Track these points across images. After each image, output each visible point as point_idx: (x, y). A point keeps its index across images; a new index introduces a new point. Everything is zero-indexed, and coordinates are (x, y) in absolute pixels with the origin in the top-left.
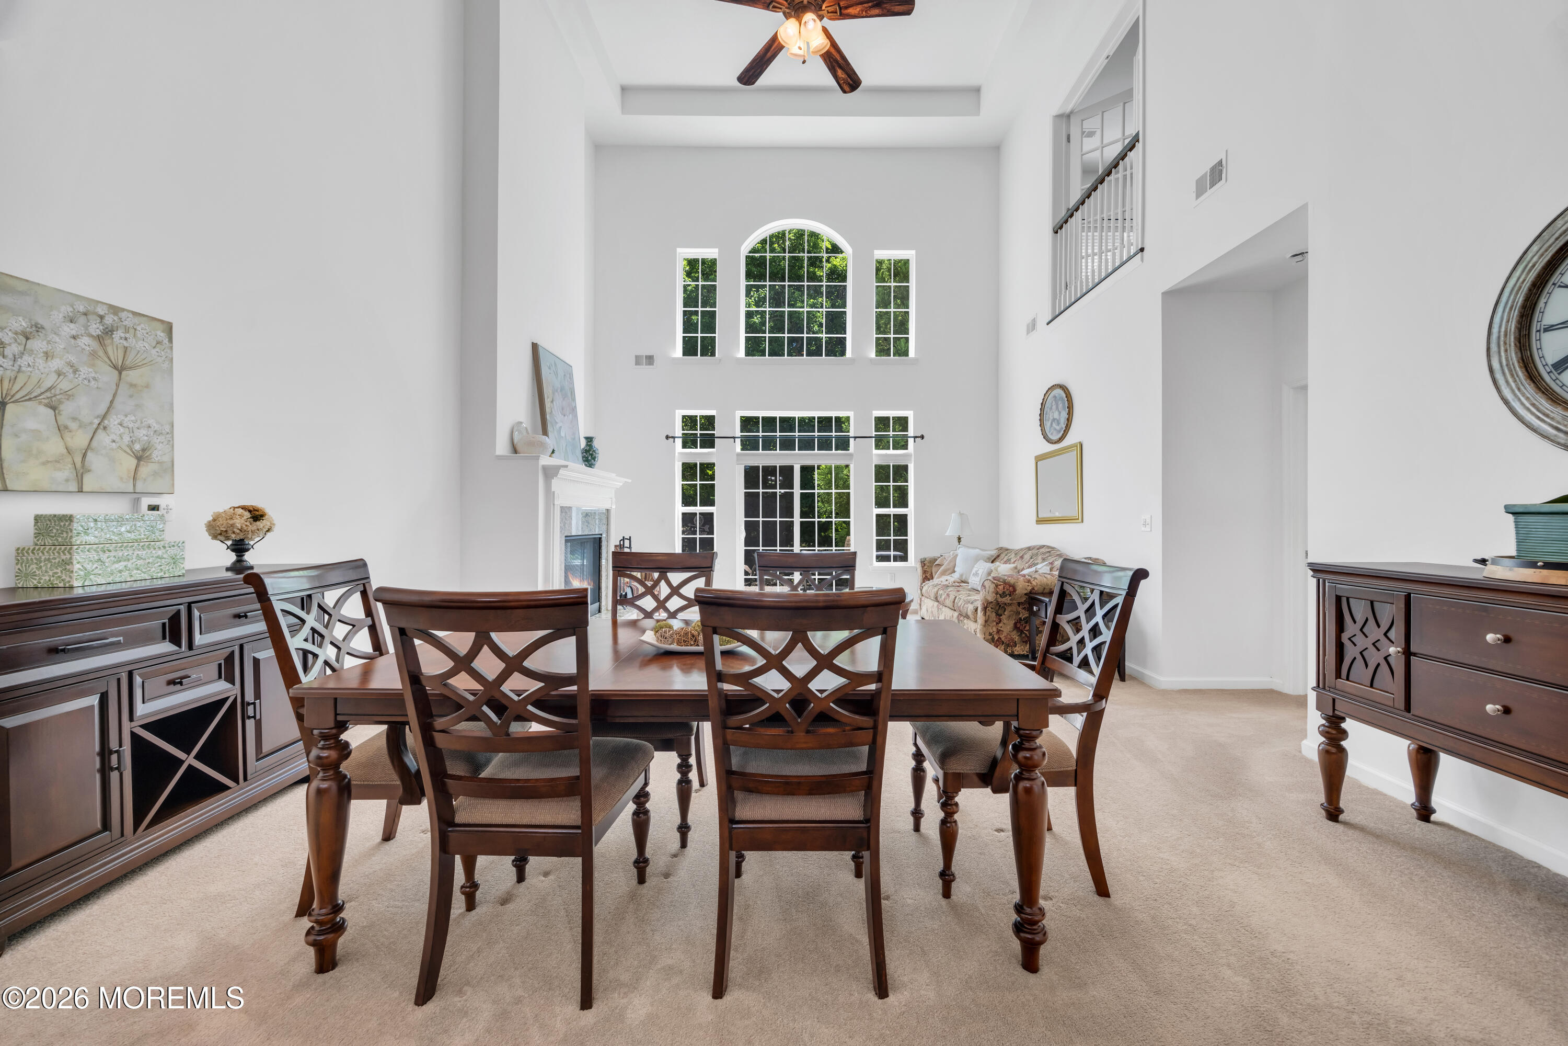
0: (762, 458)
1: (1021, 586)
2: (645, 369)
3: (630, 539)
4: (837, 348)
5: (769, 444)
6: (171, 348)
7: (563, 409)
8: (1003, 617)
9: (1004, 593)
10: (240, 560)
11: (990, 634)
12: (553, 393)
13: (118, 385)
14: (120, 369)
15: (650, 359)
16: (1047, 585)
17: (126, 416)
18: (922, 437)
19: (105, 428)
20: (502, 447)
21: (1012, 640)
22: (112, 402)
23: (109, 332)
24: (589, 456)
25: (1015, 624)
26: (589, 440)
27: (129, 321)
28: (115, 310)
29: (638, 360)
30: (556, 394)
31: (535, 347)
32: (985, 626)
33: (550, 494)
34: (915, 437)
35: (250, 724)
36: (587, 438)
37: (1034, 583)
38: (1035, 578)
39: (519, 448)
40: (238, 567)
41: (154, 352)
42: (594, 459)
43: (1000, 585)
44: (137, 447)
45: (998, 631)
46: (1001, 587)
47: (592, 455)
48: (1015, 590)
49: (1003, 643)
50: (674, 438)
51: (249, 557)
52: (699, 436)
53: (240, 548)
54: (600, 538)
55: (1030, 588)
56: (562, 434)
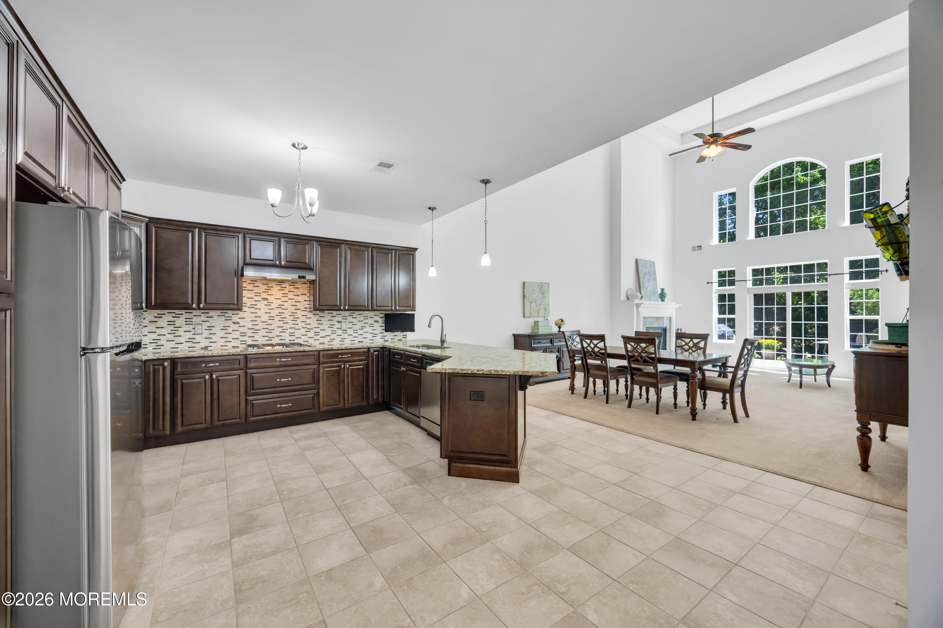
0: (765, 289)
2: (697, 252)
3: (681, 329)
5: (770, 282)
6: (549, 288)
7: (649, 280)
10: (560, 330)
12: (645, 275)
13: (543, 297)
14: (543, 294)
15: (700, 247)
17: (544, 302)
19: (541, 305)
20: (623, 297)
22: (542, 300)
23: (541, 287)
24: (662, 296)
26: (662, 290)
27: (544, 285)
28: (542, 283)
29: (694, 249)
30: (646, 275)
31: (636, 260)
33: (638, 313)
35: (562, 362)
36: (661, 289)
39: (629, 298)
40: (559, 331)
42: (664, 297)
44: (545, 309)
47: (663, 295)
50: (712, 283)
51: (561, 329)
52: (727, 281)
53: (560, 327)
54: (666, 329)
56: (648, 289)
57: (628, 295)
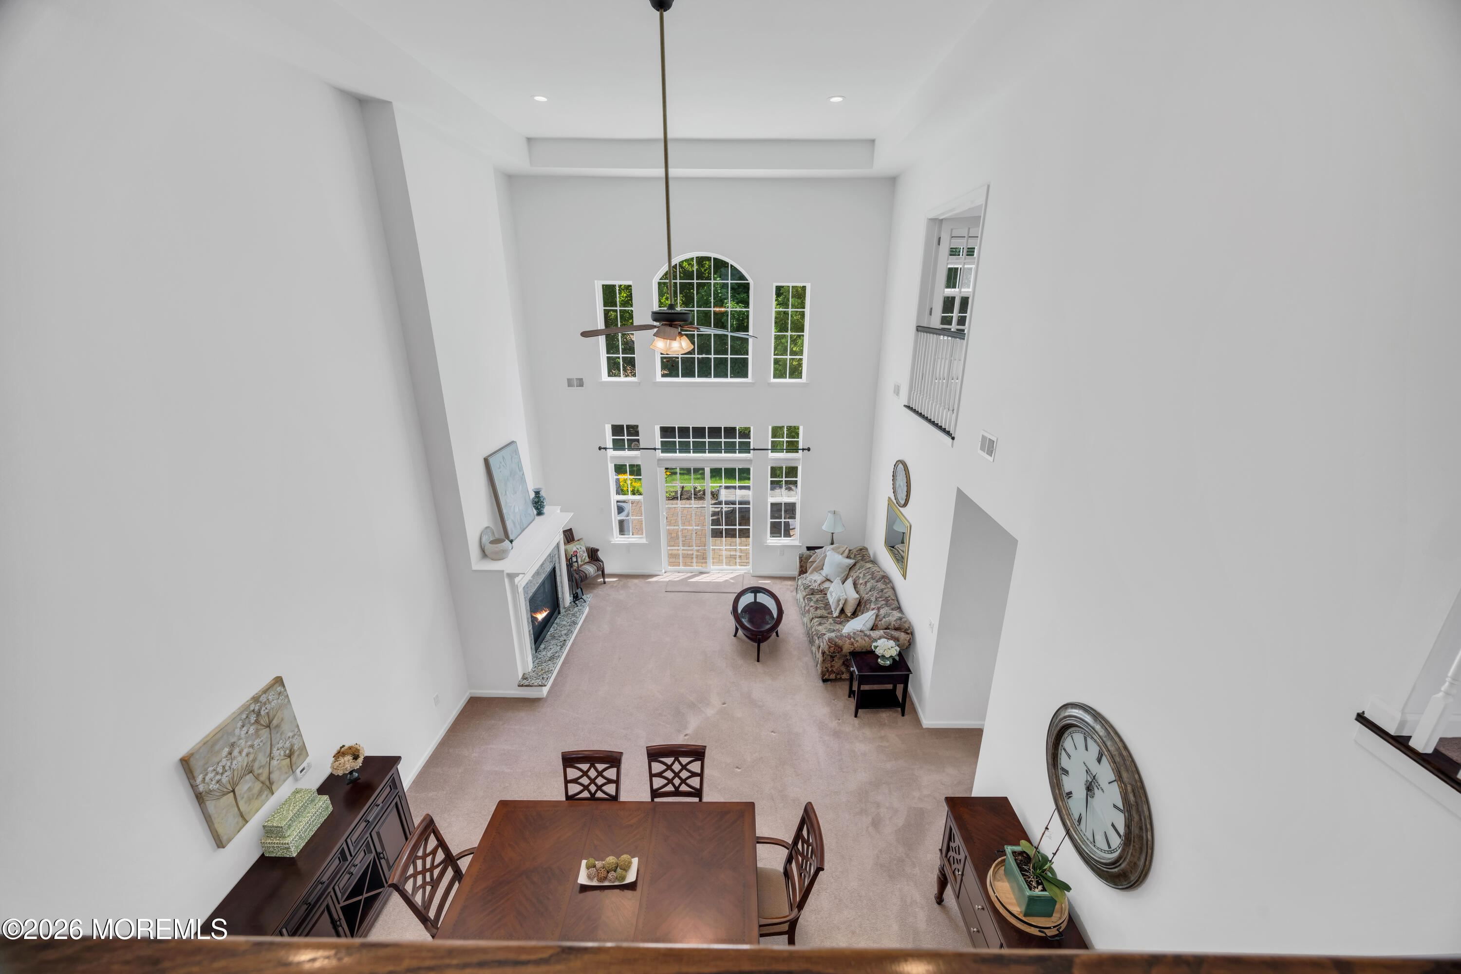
0: (679, 460)
1: (846, 648)
2: (576, 390)
4: (740, 369)
5: (684, 448)
6: (286, 690)
7: (513, 489)
8: (836, 659)
9: (834, 652)
11: (826, 668)
12: (506, 484)
13: (271, 734)
14: (268, 726)
15: (580, 383)
16: (865, 647)
17: (278, 743)
18: (809, 449)
19: (272, 758)
20: (474, 554)
21: (841, 671)
22: (271, 744)
23: (257, 713)
24: (538, 506)
25: (844, 662)
26: (537, 493)
27: (263, 699)
28: (255, 699)
29: (570, 383)
30: (508, 482)
31: (486, 459)
32: (823, 663)
33: (515, 589)
34: (803, 449)
36: (535, 492)
37: (856, 645)
38: (857, 641)
39: (487, 549)
41: (279, 701)
43: (833, 647)
44: (288, 752)
45: (832, 666)
46: (832, 649)
47: (540, 504)
48: (842, 650)
49: (834, 672)
50: (605, 449)
52: (626, 441)
54: (554, 568)
55: (852, 649)
56: (517, 510)
57: (483, 542)
